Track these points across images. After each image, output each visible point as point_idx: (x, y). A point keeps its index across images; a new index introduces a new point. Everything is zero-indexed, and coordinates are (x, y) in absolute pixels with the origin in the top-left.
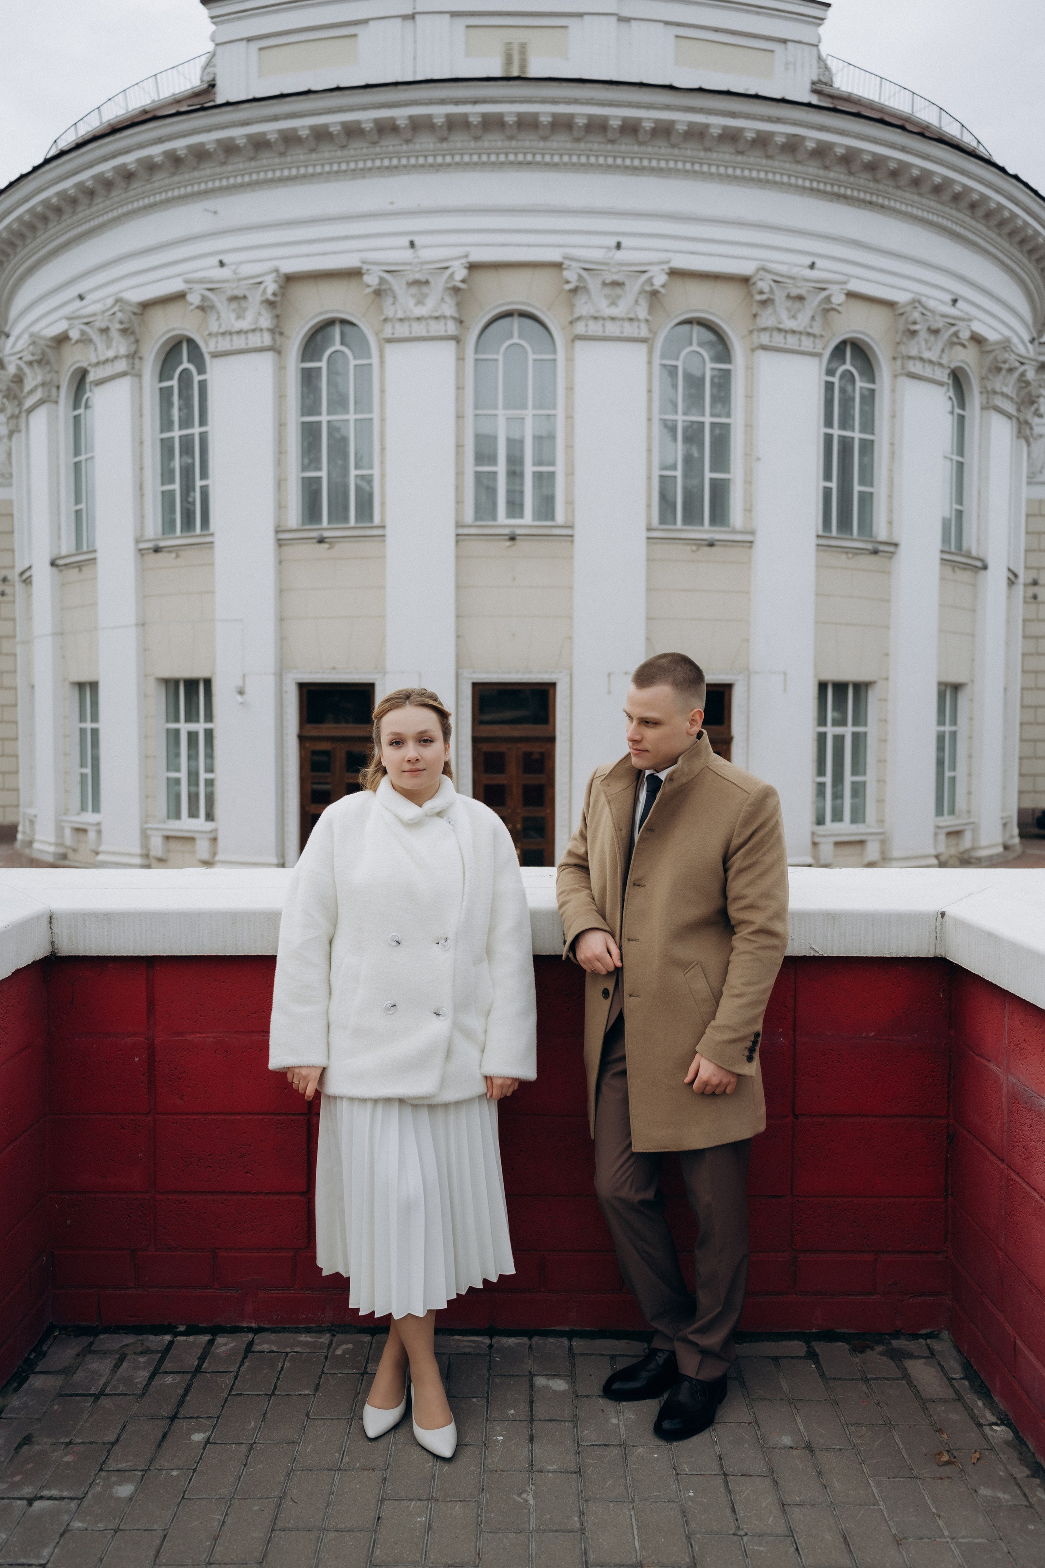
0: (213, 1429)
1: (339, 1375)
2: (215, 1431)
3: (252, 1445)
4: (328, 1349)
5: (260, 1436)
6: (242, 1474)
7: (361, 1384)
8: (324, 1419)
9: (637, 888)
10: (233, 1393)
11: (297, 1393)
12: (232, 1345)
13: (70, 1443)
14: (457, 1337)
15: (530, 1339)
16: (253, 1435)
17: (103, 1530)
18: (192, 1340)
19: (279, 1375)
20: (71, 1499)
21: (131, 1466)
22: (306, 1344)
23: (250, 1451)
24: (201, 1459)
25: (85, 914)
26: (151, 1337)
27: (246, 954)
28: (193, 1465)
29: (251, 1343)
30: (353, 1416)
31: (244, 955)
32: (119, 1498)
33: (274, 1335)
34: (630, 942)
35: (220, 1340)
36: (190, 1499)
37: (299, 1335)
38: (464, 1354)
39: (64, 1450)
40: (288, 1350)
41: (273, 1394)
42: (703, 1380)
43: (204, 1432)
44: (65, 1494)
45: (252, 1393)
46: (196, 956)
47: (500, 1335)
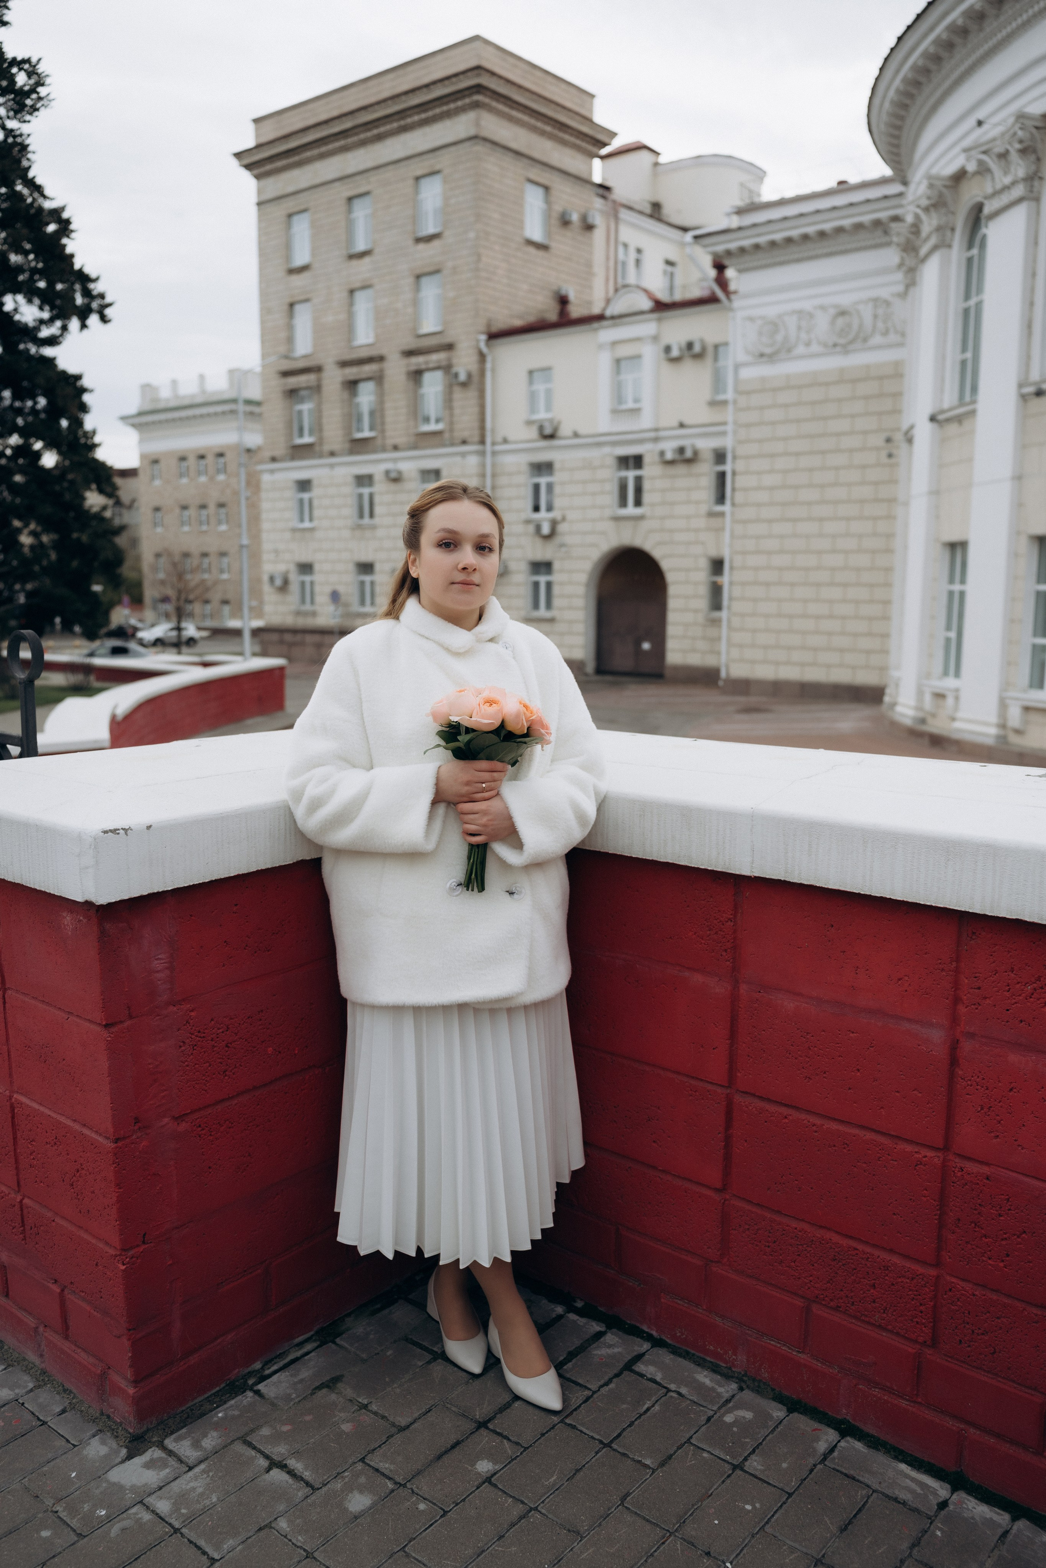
0: (510, 1462)
1: (705, 1455)
2: (508, 1466)
3: (531, 1509)
4: (720, 1408)
5: (548, 1503)
6: (488, 1548)
7: (723, 1481)
8: (639, 1515)
10: (568, 1421)
11: (636, 1458)
12: (616, 1350)
13: (365, 1407)
14: (903, 1467)
15: (1014, 1519)
16: (542, 1496)
17: (298, 1547)
18: (581, 1324)
19: (636, 1420)
20: (308, 1484)
21: (391, 1471)
22: (700, 1388)
23: (521, 1518)
24: (464, 1500)
26: (544, 1302)
27: (655, 859)
28: (449, 1506)
29: (639, 1358)
30: (676, 1530)
32: (346, 1509)
33: (672, 1356)
35: (610, 1338)
36: (408, 1555)
37: (699, 1369)
38: (896, 1500)
39: (353, 1413)
40: (673, 1387)
41: (608, 1445)
43: (494, 1464)
44: (307, 1475)
45: (587, 1432)
47: (969, 1493)
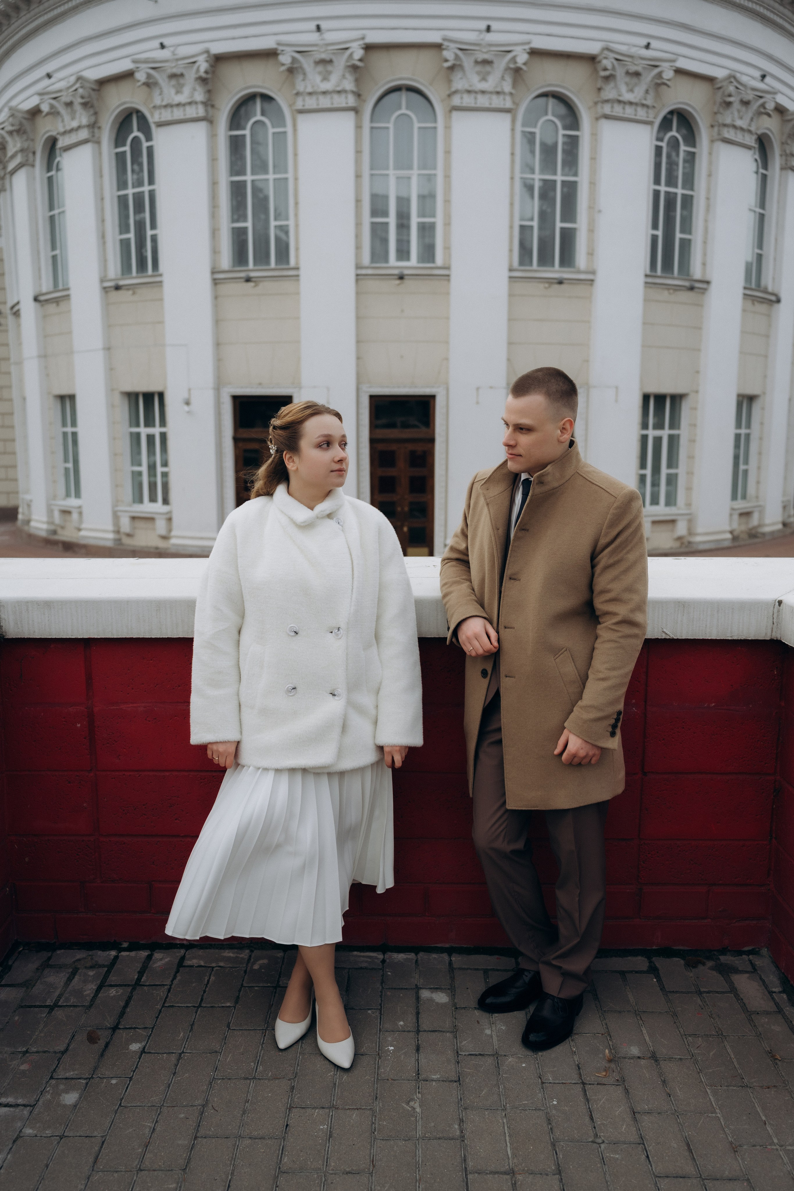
0: (149, 1039)
1: (256, 988)
2: (149, 1041)
3: (180, 1054)
4: (247, 965)
5: (188, 1046)
6: (171, 1082)
7: (274, 996)
8: (242, 1030)
9: (512, 581)
10: (166, 1005)
11: (220, 1005)
12: (167, 960)
13: (27, 1052)
14: (355, 953)
15: (416, 954)
16: (182, 1045)
17: (50, 1137)
18: (133, 955)
19: (206, 988)
20: (25, 1106)
21: (77, 1074)
22: (228, 959)
23: (178, 1060)
24: (136, 1067)
25: (27, 602)
26: (100, 953)
28: (130, 1073)
29: (183, 958)
30: (267, 1027)
31: (168, 638)
32: (65, 1106)
33: (202, 951)
34: (506, 629)
35: (157, 955)
36: (126, 1107)
37: (223, 951)
38: (361, 968)
39: (21, 1058)
40: (214, 965)
41: (200, 1006)
42: (564, 998)
43: (140, 1042)
44: (20, 1101)
45: (182, 1005)
46: (126, 639)
47: (392, 951)
